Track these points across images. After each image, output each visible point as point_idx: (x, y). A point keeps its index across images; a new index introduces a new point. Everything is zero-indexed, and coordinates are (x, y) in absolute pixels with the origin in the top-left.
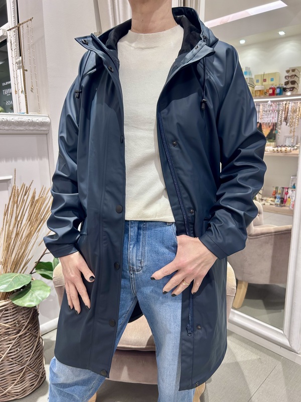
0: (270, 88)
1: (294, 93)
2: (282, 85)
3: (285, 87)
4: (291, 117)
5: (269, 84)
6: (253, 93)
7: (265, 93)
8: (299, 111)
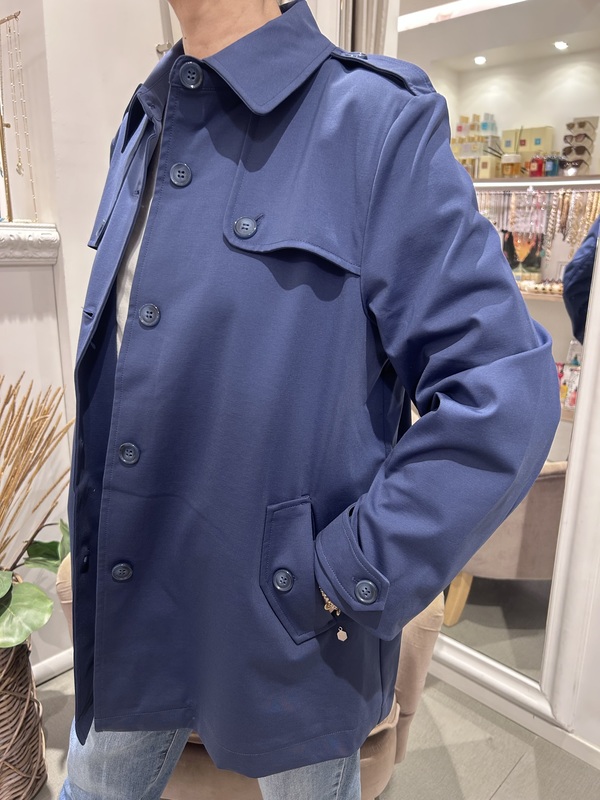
0: (533, 161)
1: (582, 172)
2: (558, 153)
3: (563, 158)
4: (574, 222)
5: (531, 150)
6: (497, 168)
7: (523, 170)
8: (591, 211)
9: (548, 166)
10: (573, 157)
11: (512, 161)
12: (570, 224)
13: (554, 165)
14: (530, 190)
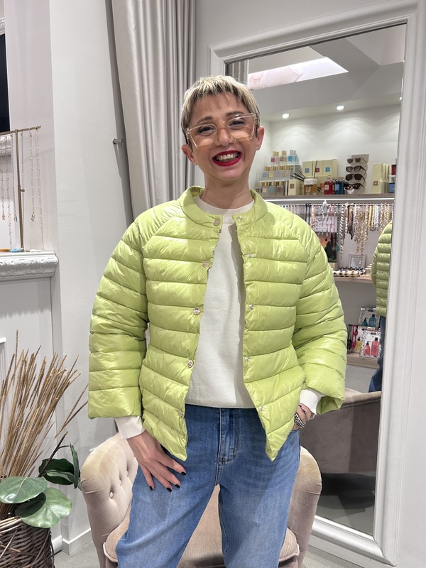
0: (326, 183)
1: (360, 191)
3: (347, 182)
4: (358, 227)
5: (324, 176)
6: (301, 188)
7: (319, 189)
8: (368, 219)
9: (337, 187)
10: (353, 181)
11: (312, 184)
12: (355, 227)
13: (340, 187)
14: (325, 203)
